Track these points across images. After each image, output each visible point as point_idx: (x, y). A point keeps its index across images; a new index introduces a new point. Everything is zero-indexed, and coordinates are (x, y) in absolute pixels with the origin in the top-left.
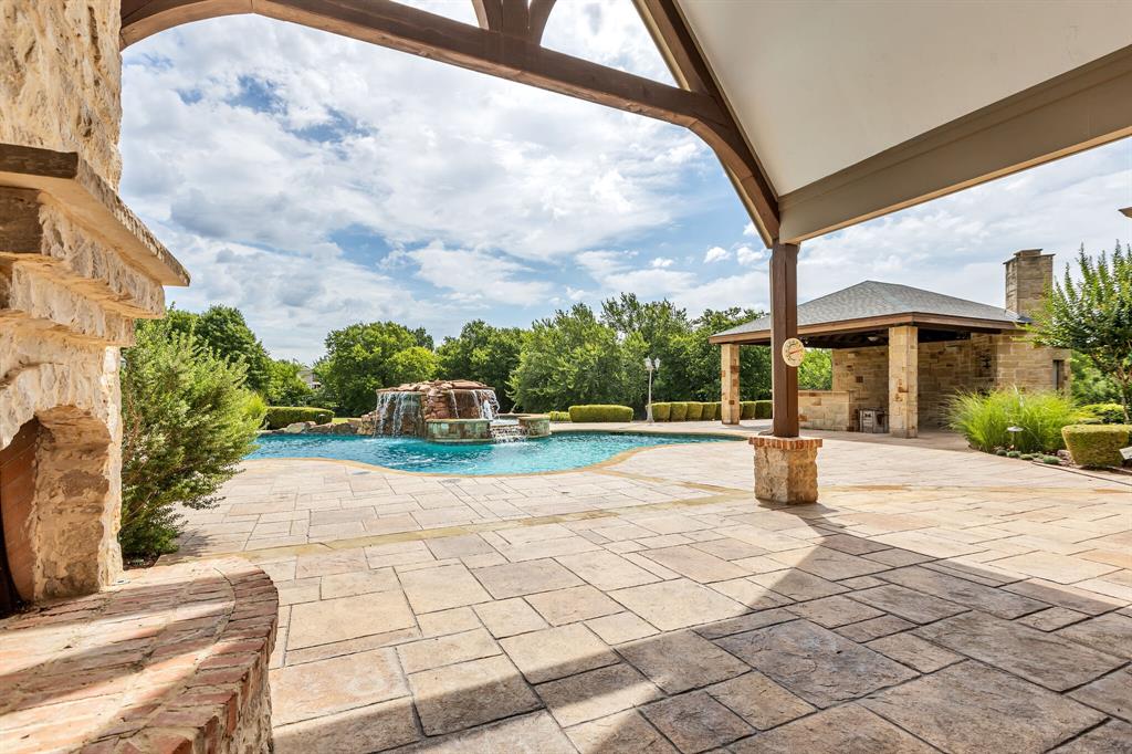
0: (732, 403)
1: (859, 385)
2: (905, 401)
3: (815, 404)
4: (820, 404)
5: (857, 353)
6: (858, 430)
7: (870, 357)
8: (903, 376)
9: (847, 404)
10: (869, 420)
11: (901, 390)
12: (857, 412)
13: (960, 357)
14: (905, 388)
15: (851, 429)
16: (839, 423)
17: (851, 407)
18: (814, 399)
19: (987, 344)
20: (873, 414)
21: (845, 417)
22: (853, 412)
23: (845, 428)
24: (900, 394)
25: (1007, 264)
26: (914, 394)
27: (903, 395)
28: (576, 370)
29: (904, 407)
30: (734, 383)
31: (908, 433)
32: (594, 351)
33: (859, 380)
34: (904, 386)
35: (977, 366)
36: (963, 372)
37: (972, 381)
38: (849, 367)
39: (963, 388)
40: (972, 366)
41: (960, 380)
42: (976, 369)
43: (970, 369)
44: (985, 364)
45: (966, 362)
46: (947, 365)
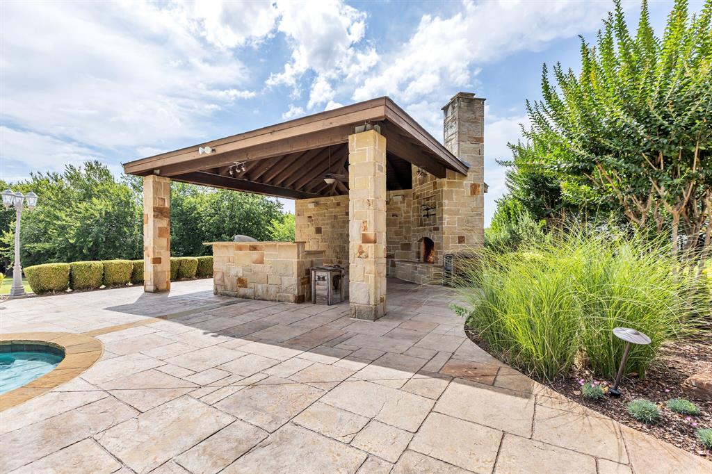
0: (157, 261)
1: (318, 236)
2: (371, 256)
3: (257, 262)
4: (262, 262)
5: (317, 204)
6: (310, 300)
7: (327, 207)
8: (369, 215)
9: (295, 260)
10: (323, 287)
11: (366, 240)
12: (308, 272)
13: (404, 207)
14: (372, 237)
15: (300, 299)
16: (286, 291)
17: (300, 265)
18: (255, 255)
19: (431, 191)
20: (327, 275)
21: (291, 282)
22: (304, 275)
23: (292, 298)
24: (365, 246)
25: (445, 109)
26: (383, 245)
27: (370, 248)
28: (79, 224)
29: (371, 268)
30: (160, 233)
31: (376, 311)
32: (100, 206)
33: (318, 231)
34: (371, 233)
35: (419, 216)
36: (406, 222)
37: (414, 231)
38: (310, 217)
39: (406, 239)
40: (413, 216)
41: (404, 230)
42: (418, 219)
43: (412, 219)
44: (425, 213)
45: (408, 212)
46: (393, 216)
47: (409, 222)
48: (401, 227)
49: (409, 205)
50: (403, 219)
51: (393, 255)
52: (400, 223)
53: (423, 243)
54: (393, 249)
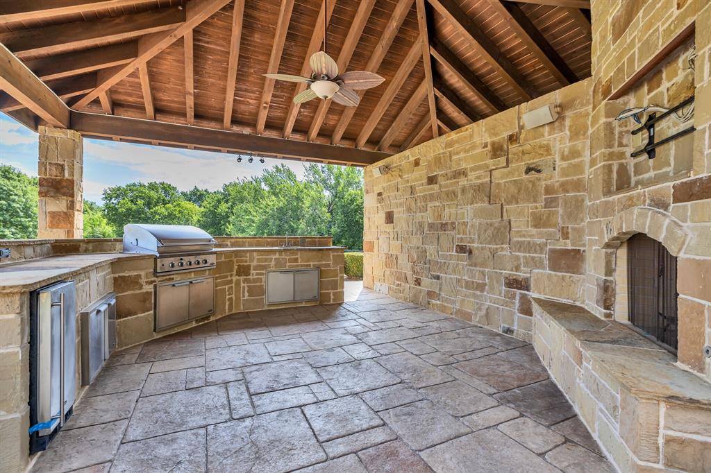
7: (400, 171)
33: (389, 218)
35: (611, 156)
36: (564, 187)
37: (594, 212)
38: (380, 194)
39: (565, 235)
40: (593, 162)
41: (560, 210)
42: (609, 168)
43: (588, 173)
44: (641, 140)
45: (575, 153)
46: (528, 170)
47: (578, 186)
48: (550, 203)
49: (577, 133)
50: (557, 179)
51: (527, 280)
52: (548, 190)
53: (623, 253)
54: (526, 265)
